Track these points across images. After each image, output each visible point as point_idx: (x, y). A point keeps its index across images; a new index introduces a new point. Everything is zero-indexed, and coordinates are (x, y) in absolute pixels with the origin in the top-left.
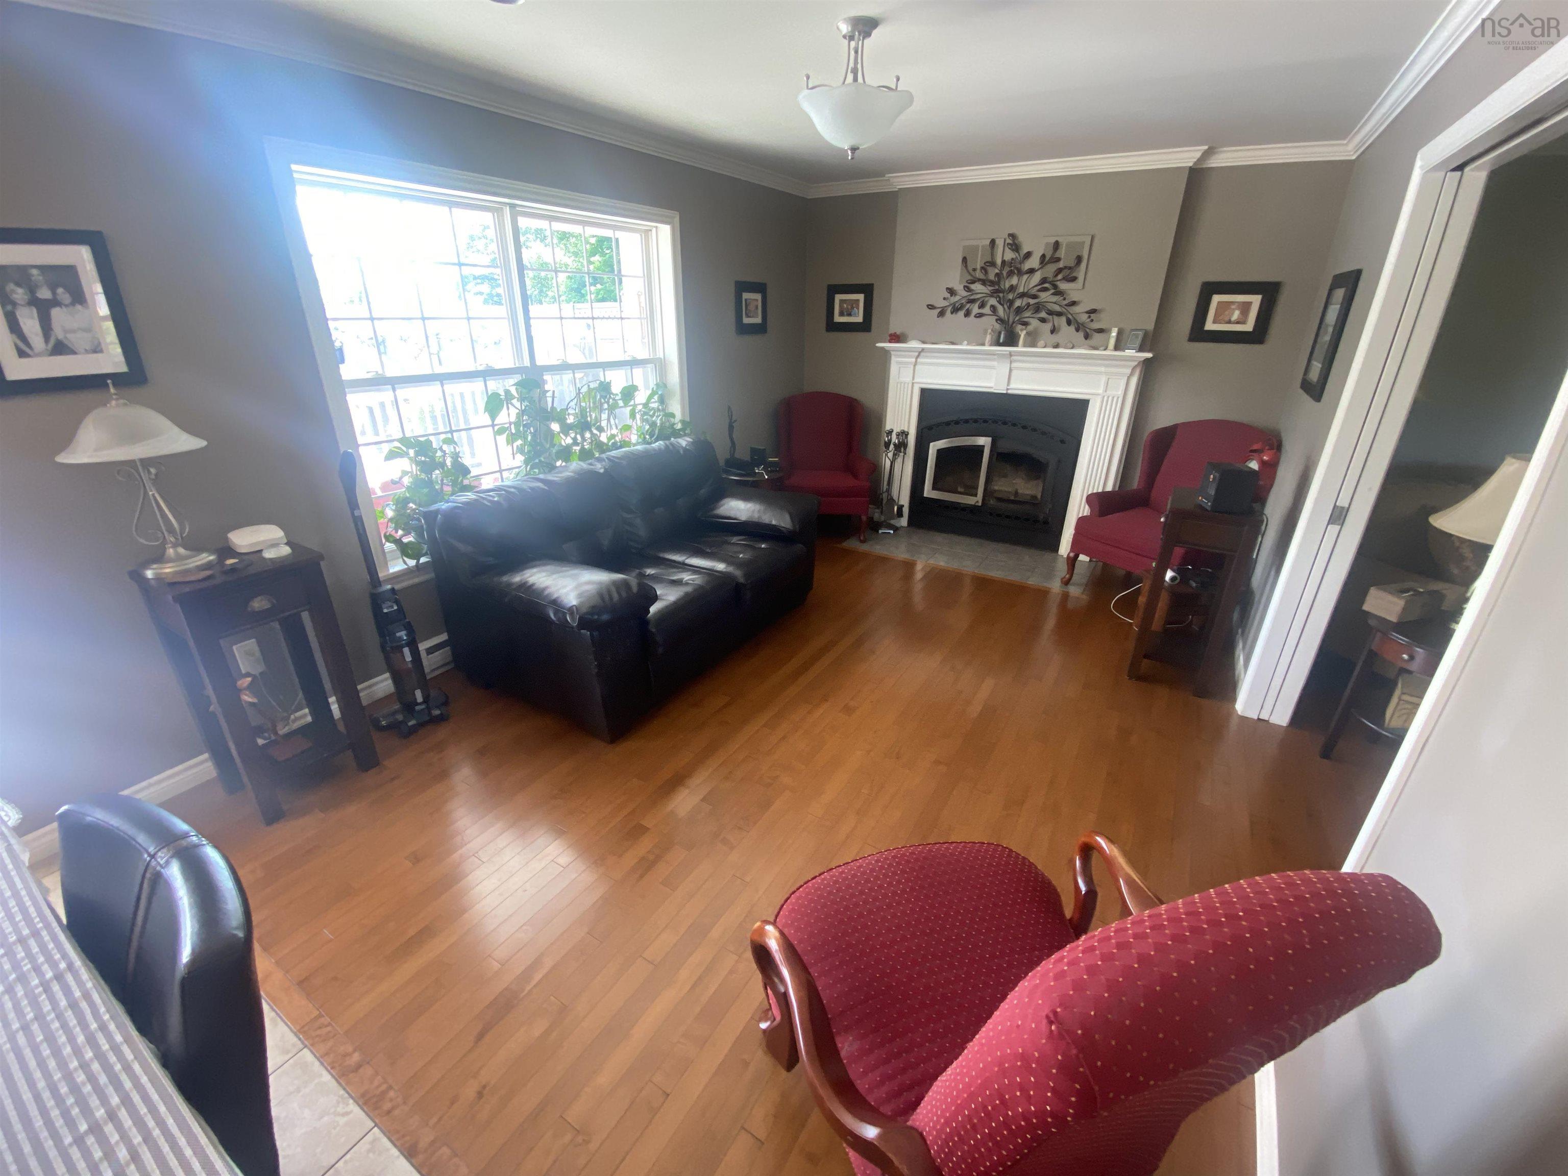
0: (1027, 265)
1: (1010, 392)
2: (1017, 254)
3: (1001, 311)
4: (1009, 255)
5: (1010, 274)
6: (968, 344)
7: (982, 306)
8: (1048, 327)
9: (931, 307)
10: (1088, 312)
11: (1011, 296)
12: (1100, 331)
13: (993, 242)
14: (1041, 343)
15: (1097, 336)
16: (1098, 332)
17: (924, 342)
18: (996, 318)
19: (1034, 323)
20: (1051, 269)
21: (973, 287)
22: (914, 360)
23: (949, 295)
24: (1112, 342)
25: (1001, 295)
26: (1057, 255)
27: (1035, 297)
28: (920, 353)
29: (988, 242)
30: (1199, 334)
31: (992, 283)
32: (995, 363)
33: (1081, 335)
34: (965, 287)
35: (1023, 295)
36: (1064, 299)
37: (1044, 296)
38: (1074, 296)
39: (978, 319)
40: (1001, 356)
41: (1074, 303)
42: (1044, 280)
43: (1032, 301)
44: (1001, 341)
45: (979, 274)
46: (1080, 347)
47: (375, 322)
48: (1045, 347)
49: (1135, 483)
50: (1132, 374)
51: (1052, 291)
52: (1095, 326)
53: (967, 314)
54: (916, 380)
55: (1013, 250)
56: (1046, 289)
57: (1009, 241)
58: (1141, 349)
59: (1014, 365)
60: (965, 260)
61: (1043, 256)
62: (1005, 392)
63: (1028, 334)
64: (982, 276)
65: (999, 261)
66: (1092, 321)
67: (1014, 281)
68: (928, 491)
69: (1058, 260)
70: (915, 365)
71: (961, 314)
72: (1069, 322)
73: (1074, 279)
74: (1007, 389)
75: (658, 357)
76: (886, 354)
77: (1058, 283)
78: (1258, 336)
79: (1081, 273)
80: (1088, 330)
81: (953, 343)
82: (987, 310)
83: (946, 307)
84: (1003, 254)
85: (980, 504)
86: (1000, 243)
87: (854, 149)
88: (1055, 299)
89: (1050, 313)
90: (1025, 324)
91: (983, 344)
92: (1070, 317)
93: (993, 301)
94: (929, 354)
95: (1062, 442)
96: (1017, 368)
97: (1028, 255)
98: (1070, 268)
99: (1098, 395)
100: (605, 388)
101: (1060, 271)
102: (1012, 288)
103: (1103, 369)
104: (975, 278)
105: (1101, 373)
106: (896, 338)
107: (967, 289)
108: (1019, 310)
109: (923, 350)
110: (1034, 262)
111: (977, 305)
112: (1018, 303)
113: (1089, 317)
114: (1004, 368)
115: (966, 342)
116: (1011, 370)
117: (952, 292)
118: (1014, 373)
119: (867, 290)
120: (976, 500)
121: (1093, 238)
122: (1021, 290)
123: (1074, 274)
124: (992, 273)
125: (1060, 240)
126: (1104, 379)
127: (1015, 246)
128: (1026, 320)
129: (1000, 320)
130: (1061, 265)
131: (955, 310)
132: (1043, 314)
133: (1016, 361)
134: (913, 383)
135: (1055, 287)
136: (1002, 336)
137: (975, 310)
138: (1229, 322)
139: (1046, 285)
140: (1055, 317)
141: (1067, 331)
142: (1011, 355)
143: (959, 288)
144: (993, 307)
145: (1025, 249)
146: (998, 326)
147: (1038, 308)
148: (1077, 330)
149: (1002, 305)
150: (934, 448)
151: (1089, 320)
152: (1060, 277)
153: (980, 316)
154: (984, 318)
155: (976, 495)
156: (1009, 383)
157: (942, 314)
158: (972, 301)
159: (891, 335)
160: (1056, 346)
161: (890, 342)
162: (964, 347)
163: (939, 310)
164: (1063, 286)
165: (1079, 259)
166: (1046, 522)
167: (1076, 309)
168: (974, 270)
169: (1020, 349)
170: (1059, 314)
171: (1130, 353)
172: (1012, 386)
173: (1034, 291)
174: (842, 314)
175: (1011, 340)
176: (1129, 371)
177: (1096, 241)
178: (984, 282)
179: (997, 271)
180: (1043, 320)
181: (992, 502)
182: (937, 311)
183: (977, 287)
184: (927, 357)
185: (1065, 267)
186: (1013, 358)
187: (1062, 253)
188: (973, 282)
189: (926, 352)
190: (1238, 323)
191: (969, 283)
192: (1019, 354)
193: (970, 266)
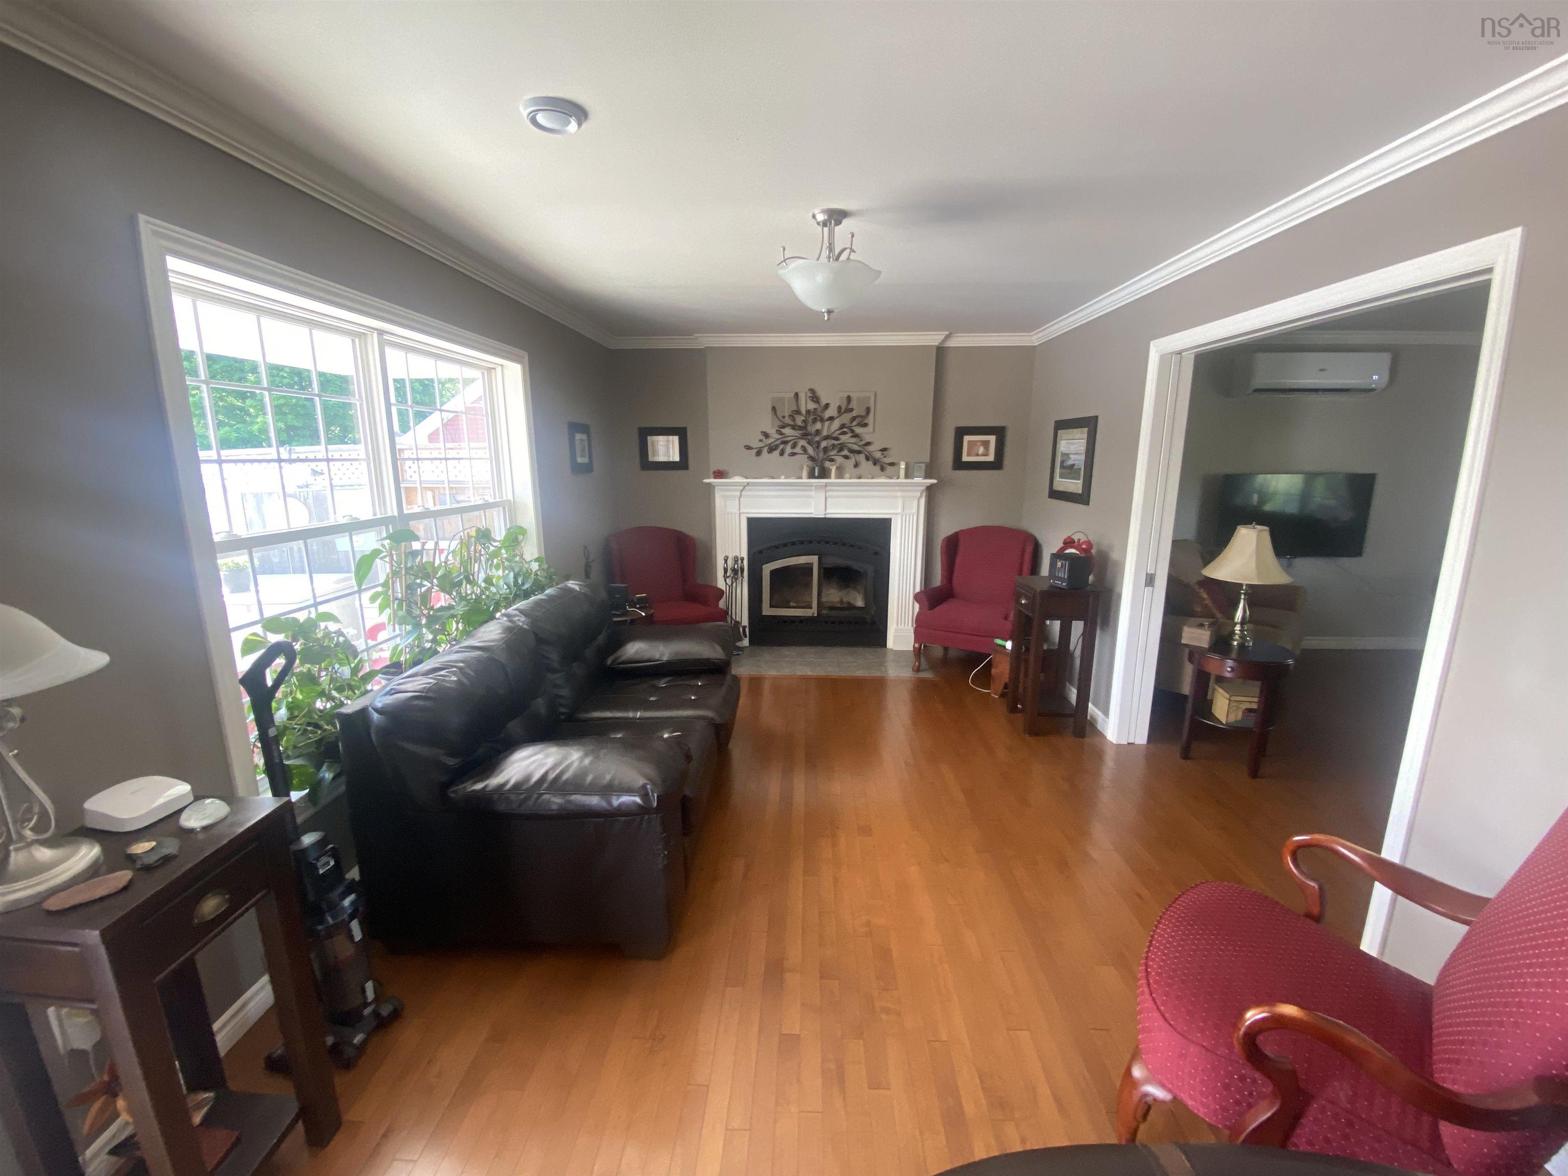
0: (827, 414)
1: (828, 516)
2: (818, 405)
3: (810, 450)
4: (812, 406)
5: (815, 421)
6: (785, 478)
7: (794, 446)
8: (851, 462)
9: (748, 448)
10: (880, 450)
11: (817, 439)
12: (892, 464)
13: (797, 395)
14: (847, 475)
15: (889, 469)
16: (891, 466)
17: (747, 478)
18: (807, 456)
19: (839, 460)
20: (846, 418)
21: (783, 431)
22: (739, 493)
23: (764, 438)
24: (902, 473)
25: (809, 437)
26: (850, 407)
27: (837, 439)
28: (744, 487)
29: (792, 395)
30: (959, 464)
31: (800, 428)
32: (812, 493)
33: (878, 467)
34: (777, 430)
35: (827, 438)
36: (861, 441)
37: (844, 438)
38: (867, 438)
39: (792, 457)
40: (818, 487)
41: (868, 444)
42: (843, 426)
43: (836, 442)
44: (816, 474)
45: (788, 420)
46: (878, 477)
47: (224, 465)
48: (850, 478)
49: (938, 580)
50: (921, 497)
51: (851, 435)
52: (887, 460)
53: (782, 453)
54: (742, 510)
55: (814, 402)
56: (844, 433)
57: (809, 394)
58: (926, 477)
59: (828, 494)
60: (774, 409)
61: (840, 408)
62: (823, 516)
63: (838, 468)
64: (792, 423)
65: (803, 411)
66: (885, 457)
67: (818, 426)
68: (767, 611)
69: (851, 410)
70: (739, 498)
71: (776, 453)
72: (867, 459)
73: (866, 425)
74: (826, 514)
75: (505, 498)
76: (710, 488)
77: (854, 428)
78: (997, 465)
79: (870, 420)
80: (883, 464)
81: (773, 478)
82: (798, 450)
83: (762, 447)
84: (806, 405)
85: (816, 615)
86: (802, 397)
87: (829, 312)
88: (853, 440)
89: (852, 451)
90: (832, 460)
91: (801, 478)
92: (867, 453)
93: (802, 442)
94: (753, 488)
95: (876, 554)
96: (832, 497)
97: (827, 406)
98: (862, 416)
99: (898, 514)
100: (484, 536)
101: (854, 419)
102: (818, 432)
103: (899, 494)
104: (784, 423)
105: (896, 497)
106: (719, 474)
107: (779, 432)
108: (826, 450)
109: (748, 484)
110: (831, 412)
111: (790, 445)
112: (824, 444)
113: (882, 454)
114: (821, 495)
116: (826, 499)
117: (766, 435)
118: (829, 500)
119: (680, 432)
120: (813, 612)
121: (875, 394)
122: (825, 433)
123: (866, 421)
124: (799, 420)
125: (851, 394)
126: (900, 502)
127: (815, 398)
128: (833, 457)
129: (812, 458)
130: (854, 414)
131: (771, 450)
132: (845, 452)
133: (831, 490)
134: (740, 513)
135: (853, 431)
136: (816, 470)
137: (788, 450)
138: (978, 455)
139: (845, 430)
140: (856, 455)
141: (866, 465)
142: (826, 485)
143: (772, 431)
144: (803, 447)
145: (824, 401)
146: (810, 463)
147: (841, 448)
148: (875, 464)
149: (812, 446)
150: (767, 569)
151: (882, 456)
152: (855, 423)
153: (793, 454)
154: (797, 457)
155: (811, 607)
156: (826, 509)
157: (759, 453)
158: (785, 443)
159: (715, 473)
160: (860, 478)
161: (715, 478)
162: (782, 480)
163: (756, 450)
164: (858, 430)
165: (868, 410)
166: (873, 623)
167: (870, 448)
168: (784, 417)
169: (833, 480)
170: (859, 452)
171: (917, 480)
172: (828, 511)
173: (835, 435)
174: (657, 454)
175: (824, 474)
176: (918, 494)
177: (879, 397)
178: (794, 427)
179: (803, 418)
180: (846, 457)
181: (824, 612)
182: (754, 451)
183: (787, 431)
184: (750, 490)
185: (858, 416)
186: (829, 488)
187: (854, 405)
188: (783, 427)
189: (751, 486)
190: (983, 455)
191: (781, 428)
192: (832, 484)
193: (780, 414)
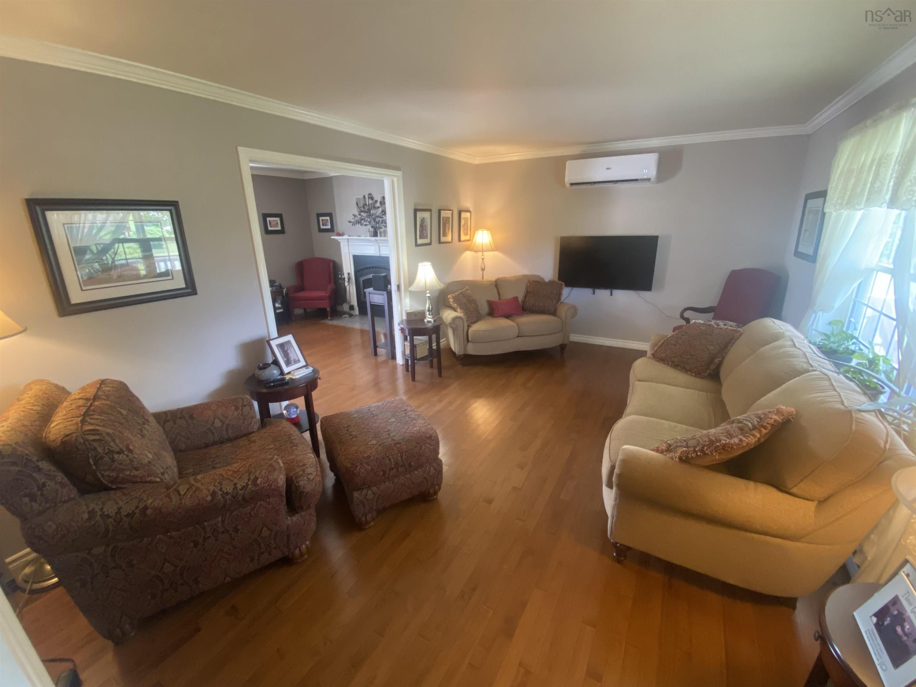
0: (376, 205)
1: (381, 255)
2: (373, 201)
3: (371, 223)
4: (371, 202)
7: (366, 221)
9: (350, 222)
11: (374, 217)
13: (364, 197)
17: (350, 236)
18: (370, 226)
22: (347, 243)
25: (371, 217)
27: (381, 217)
29: (362, 196)
31: (367, 212)
32: (372, 244)
39: (365, 226)
44: (373, 235)
45: (362, 209)
54: (351, 251)
55: (371, 199)
57: (369, 196)
59: (379, 244)
60: (357, 204)
62: (379, 255)
65: (367, 204)
67: (373, 211)
70: (349, 246)
71: (360, 224)
76: (338, 241)
81: (359, 236)
82: (367, 223)
83: (354, 222)
84: (368, 201)
86: (367, 196)
91: (367, 237)
93: (369, 219)
97: (376, 201)
107: (360, 214)
108: (377, 223)
109: (350, 239)
110: (378, 204)
111: (364, 221)
112: (376, 220)
115: (363, 236)
116: (379, 247)
117: (355, 216)
118: (381, 248)
119: (330, 215)
124: (366, 208)
127: (371, 197)
129: (372, 227)
131: (357, 223)
134: (350, 253)
136: (373, 233)
137: (364, 223)
142: (377, 240)
143: (357, 214)
144: (369, 222)
145: (375, 199)
146: (371, 229)
149: (372, 221)
150: (361, 279)
154: (367, 226)
156: (380, 252)
157: (353, 225)
158: (362, 220)
159: (339, 234)
161: (340, 236)
163: (352, 223)
168: (361, 207)
169: (379, 238)
174: (323, 225)
175: (376, 235)
178: (365, 212)
179: (368, 207)
183: (362, 214)
184: (351, 242)
186: (378, 242)
191: (360, 212)
192: (380, 240)
193: (359, 206)
